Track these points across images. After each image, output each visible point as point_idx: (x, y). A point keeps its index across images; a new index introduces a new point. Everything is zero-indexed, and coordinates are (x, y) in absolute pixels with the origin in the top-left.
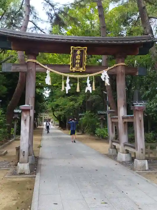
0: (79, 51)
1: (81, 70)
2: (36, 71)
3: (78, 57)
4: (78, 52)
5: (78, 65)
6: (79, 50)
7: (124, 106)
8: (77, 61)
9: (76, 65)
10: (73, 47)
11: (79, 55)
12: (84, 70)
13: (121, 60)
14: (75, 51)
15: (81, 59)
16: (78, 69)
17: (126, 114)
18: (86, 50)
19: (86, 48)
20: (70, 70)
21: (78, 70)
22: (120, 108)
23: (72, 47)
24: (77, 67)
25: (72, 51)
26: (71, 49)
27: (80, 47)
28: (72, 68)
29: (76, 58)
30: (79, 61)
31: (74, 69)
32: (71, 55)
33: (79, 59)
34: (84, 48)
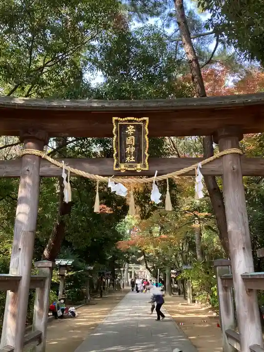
0: (133, 127)
1: (139, 167)
2: (40, 174)
3: (131, 140)
4: (131, 130)
5: (133, 158)
6: (132, 125)
7: (244, 248)
8: (128, 149)
9: (128, 158)
10: (116, 118)
11: (132, 135)
12: (147, 169)
13: (229, 143)
14: (123, 128)
15: (138, 145)
16: (131, 166)
17: (252, 269)
18: (147, 124)
19: (147, 119)
20: (114, 167)
21: (133, 169)
22: (235, 252)
23: (114, 118)
24: (130, 162)
25: (115, 128)
26: (114, 124)
27: (132, 118)
28: (117, 166)
29: (127, 143)
30: (133, 149)
31: (122, 166)
32: (115, 137)
33: (134, 144)
34: (142, 119)
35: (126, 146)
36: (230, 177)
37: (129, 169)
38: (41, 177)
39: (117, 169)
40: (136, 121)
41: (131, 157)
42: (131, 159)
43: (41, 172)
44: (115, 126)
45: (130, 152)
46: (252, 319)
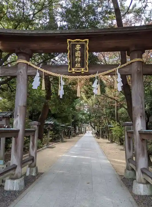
0: (79, 45)
1: (83, 70)
2: (28, 74)
3: (78, 54)
4: (78, 47)
5: (79, 64)
6: (79, 44)
7: (141, 117)
8: (76, 59)
9: (76, 65)
11: (79, 50)
12: (87, 71)
14: (74, 46)
15: (82, 57)
17: (145, 128)
18: (88, 43)
19: (87, 40)
20: (69, 70)
21: (79, 71)
22: (136, 118)
23: (68, 40)
24: (78, 67)
25: (69, 46)
26: (68, 43)
27: (79, 40)
28: (70, 69)
29: (76, 56)
30: (79, 59)
31: (73, 70)
32: (69, 51)
33: (80, 56)
34: (85, 40)
35: (76, 57)
36: (136, 76)
37: (77, 71)
38: (28, 76)
39: (70, 71)
40: (81, 42)
41: (78, 64)
42: (78, 65)
43: (28, 73)
44: (69, 45)
45: (78, 61)
46: (143, 155)
